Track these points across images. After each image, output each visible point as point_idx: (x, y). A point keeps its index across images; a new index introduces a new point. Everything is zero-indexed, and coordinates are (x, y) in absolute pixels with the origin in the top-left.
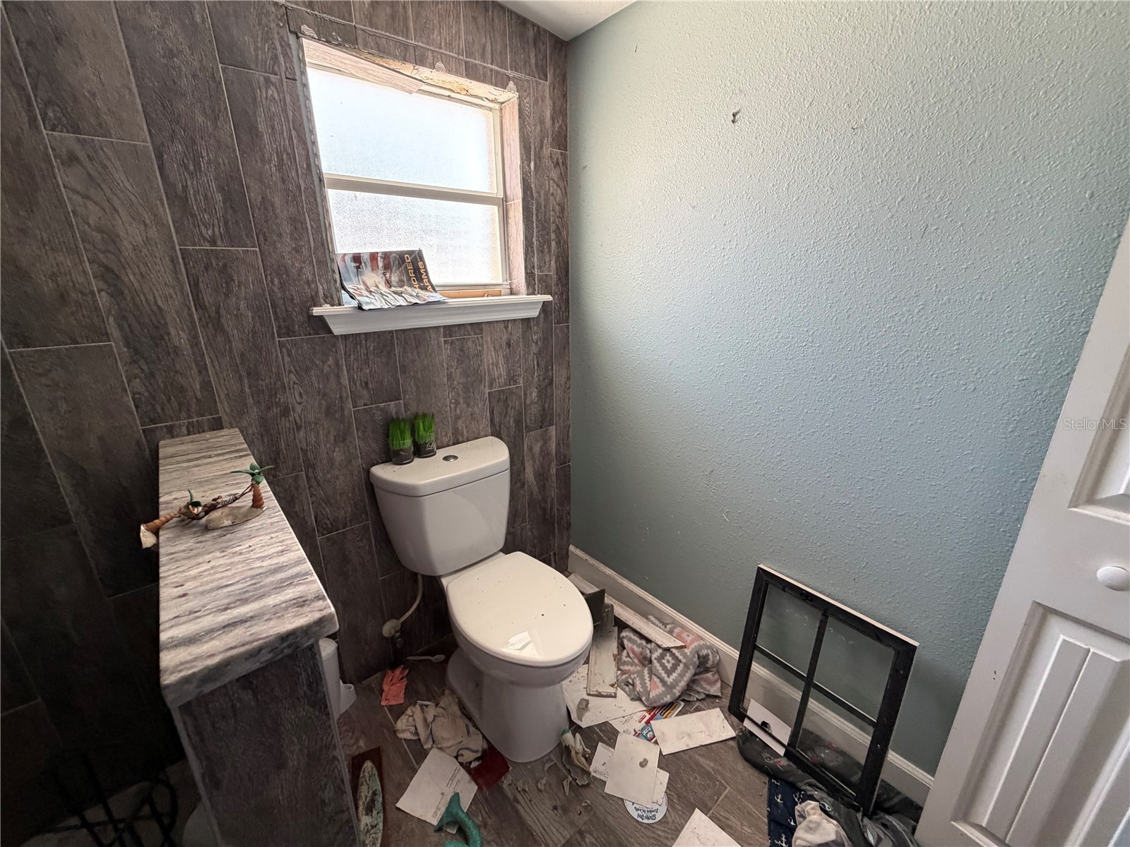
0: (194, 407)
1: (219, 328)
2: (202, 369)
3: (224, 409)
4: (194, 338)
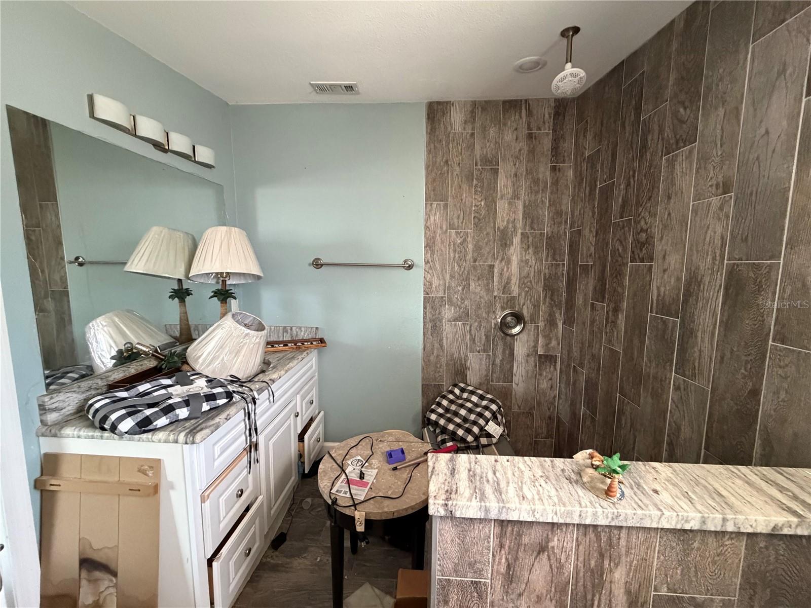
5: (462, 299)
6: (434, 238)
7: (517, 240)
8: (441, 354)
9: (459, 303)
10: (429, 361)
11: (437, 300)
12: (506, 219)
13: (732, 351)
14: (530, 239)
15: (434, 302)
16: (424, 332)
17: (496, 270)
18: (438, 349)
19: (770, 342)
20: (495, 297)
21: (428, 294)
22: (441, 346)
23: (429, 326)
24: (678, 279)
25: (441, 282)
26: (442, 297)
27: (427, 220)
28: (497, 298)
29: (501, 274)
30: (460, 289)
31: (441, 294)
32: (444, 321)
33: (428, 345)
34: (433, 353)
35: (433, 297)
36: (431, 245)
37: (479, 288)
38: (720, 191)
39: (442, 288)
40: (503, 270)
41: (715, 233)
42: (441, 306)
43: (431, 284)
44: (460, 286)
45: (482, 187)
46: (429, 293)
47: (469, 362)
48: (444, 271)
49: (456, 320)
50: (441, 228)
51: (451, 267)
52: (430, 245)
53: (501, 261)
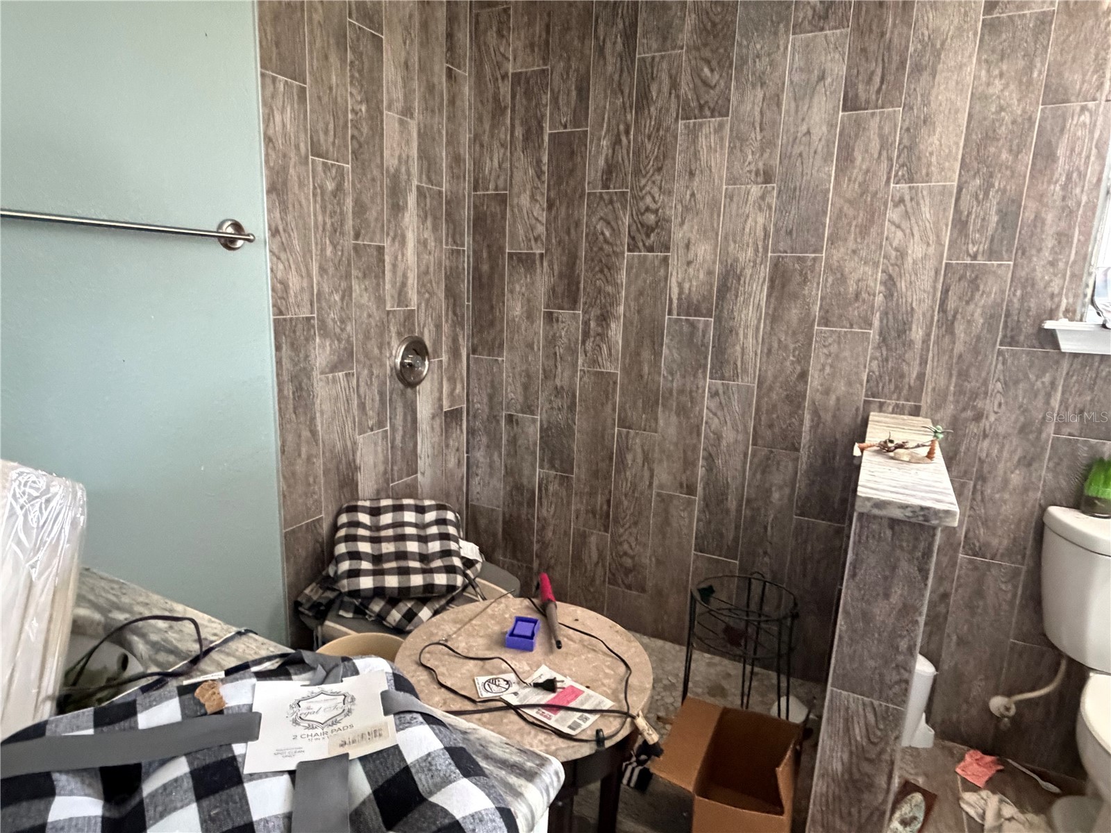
0: (905, 392)
1: (950, 330)
2: (923, 362)
3: (926, 400)
5: (342, 322)
6: (285, 169)
7: (412, 199)
8: (314, 452)
9: (338, 330)
10: (294, 474)
11: (300, 326)
12: (397, 153)
13: (780, 341)
14: (428, 200)
15: (294, 332)
16: (280, 409)
17: (387, 258)
18: (308, 443)
19: (816, 327)
20: (388, 312)
21: (281, 313)
22: (314, 433)
23: (289, 390)
24: (710, 273)
25: (305, 285)
26: (308, 319)
27: (268, 119)
28: (391, 316)
29: (394, 266)
30: (337, 297)
31: (305, 313)
32: (314, 374)
33: (290, 438)
34: (300, 455)
35: (291, 319)
36: (279, 187)
37: (366, 296)
38: (760, 179)
39: (306, 297)
40: (396, 258)
41: (756, 223)
42: (307, 340)
43: (286, 288)
44: (337, 291)
45: (360, 72)
46: (283, 309)
47: (358, 454)
48: (308, 256)
49: (334, 368)
50: (297, 147)
51: (319, 247)
52: (277, 188)
53: (394, 239)
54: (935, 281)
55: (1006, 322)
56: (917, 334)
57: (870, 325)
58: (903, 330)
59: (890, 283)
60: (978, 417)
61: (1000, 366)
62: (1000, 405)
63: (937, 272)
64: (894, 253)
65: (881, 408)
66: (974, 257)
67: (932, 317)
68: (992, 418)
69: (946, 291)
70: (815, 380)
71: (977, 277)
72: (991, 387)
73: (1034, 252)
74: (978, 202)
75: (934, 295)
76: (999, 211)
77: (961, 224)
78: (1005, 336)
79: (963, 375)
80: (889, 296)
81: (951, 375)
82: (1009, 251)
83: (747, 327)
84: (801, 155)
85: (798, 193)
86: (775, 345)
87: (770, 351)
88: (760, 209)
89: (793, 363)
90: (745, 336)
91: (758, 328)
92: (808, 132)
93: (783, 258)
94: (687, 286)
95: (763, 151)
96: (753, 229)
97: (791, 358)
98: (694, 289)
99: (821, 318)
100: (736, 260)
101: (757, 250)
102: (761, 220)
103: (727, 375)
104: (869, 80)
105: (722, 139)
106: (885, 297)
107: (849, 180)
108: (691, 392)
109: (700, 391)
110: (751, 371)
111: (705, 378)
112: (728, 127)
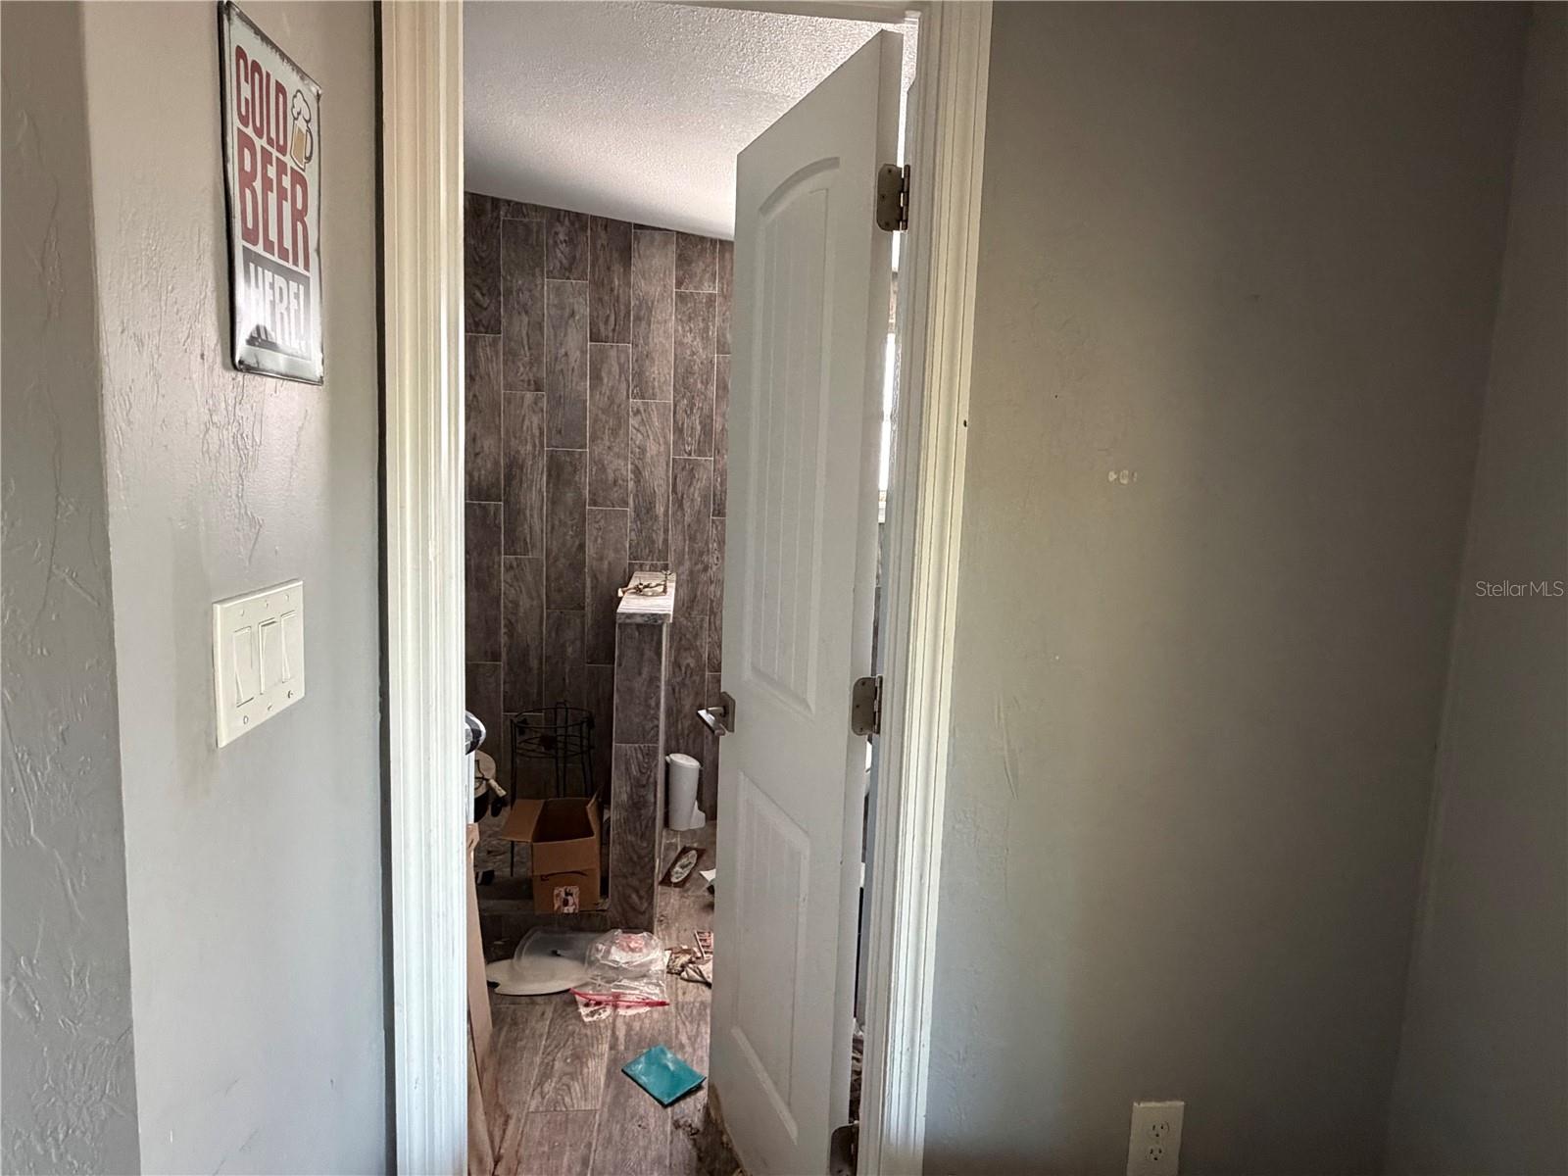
0: (656, 555)
1: (681, 506)
2: (666, 531)
3: (671, 559)
4: (667, 511)
13: (560, 521)
19: (587, 507)
24: (496, 463)
38: (532, 387)
41: (531, 422)
54: (667, 471)
55: (714, 500)
56: (660, 510)
57: (626, 504)
58: (650, 507)
59: (637, 472)
60: (706, 569)
61: (714, 532)
62: (718, 558)
63: (668, 465)
64: (637, 450)
65: (641, 568)
66: (690, 455)
67: (668, 496)
68: (715, 568)
69: (675, 478)
70: (590, 550)
71: (693, 468)
72: (711, 546)
73: (724, 451)
74: (688, 416)
75: (668, 481)
76: (700, 423)
77: (679, 430)
78: (714, 510)
79: (693, 539)
80: (637, 482)
81: (685, 540)
82: (710, 450)
83: (531, 509)
84: (562, 370)
85: (562, 400)
86: (557, 523)
87: (553, 528)
88: (534, 412)
89: (572, 537)
90: (531, 516)
91: (542, 509)
92: (566, 354)
93: (556, 451)
94: (476, 474)
95: (531, 364)
96: (530, 428)
97: (571, 533)
98: (482, 477)
99: (590, 499)
100: (518, 452)
101: (534, 446)
102: (536, 420)
103: (519, 550)
104: (606, 322)
105: (497, 353)
106: (635, 482)
107: (600, 393)
108: (488, 568)
109: (496, 566)
110: (539, 544)
111: (499, 553)
112: (501, 344)
